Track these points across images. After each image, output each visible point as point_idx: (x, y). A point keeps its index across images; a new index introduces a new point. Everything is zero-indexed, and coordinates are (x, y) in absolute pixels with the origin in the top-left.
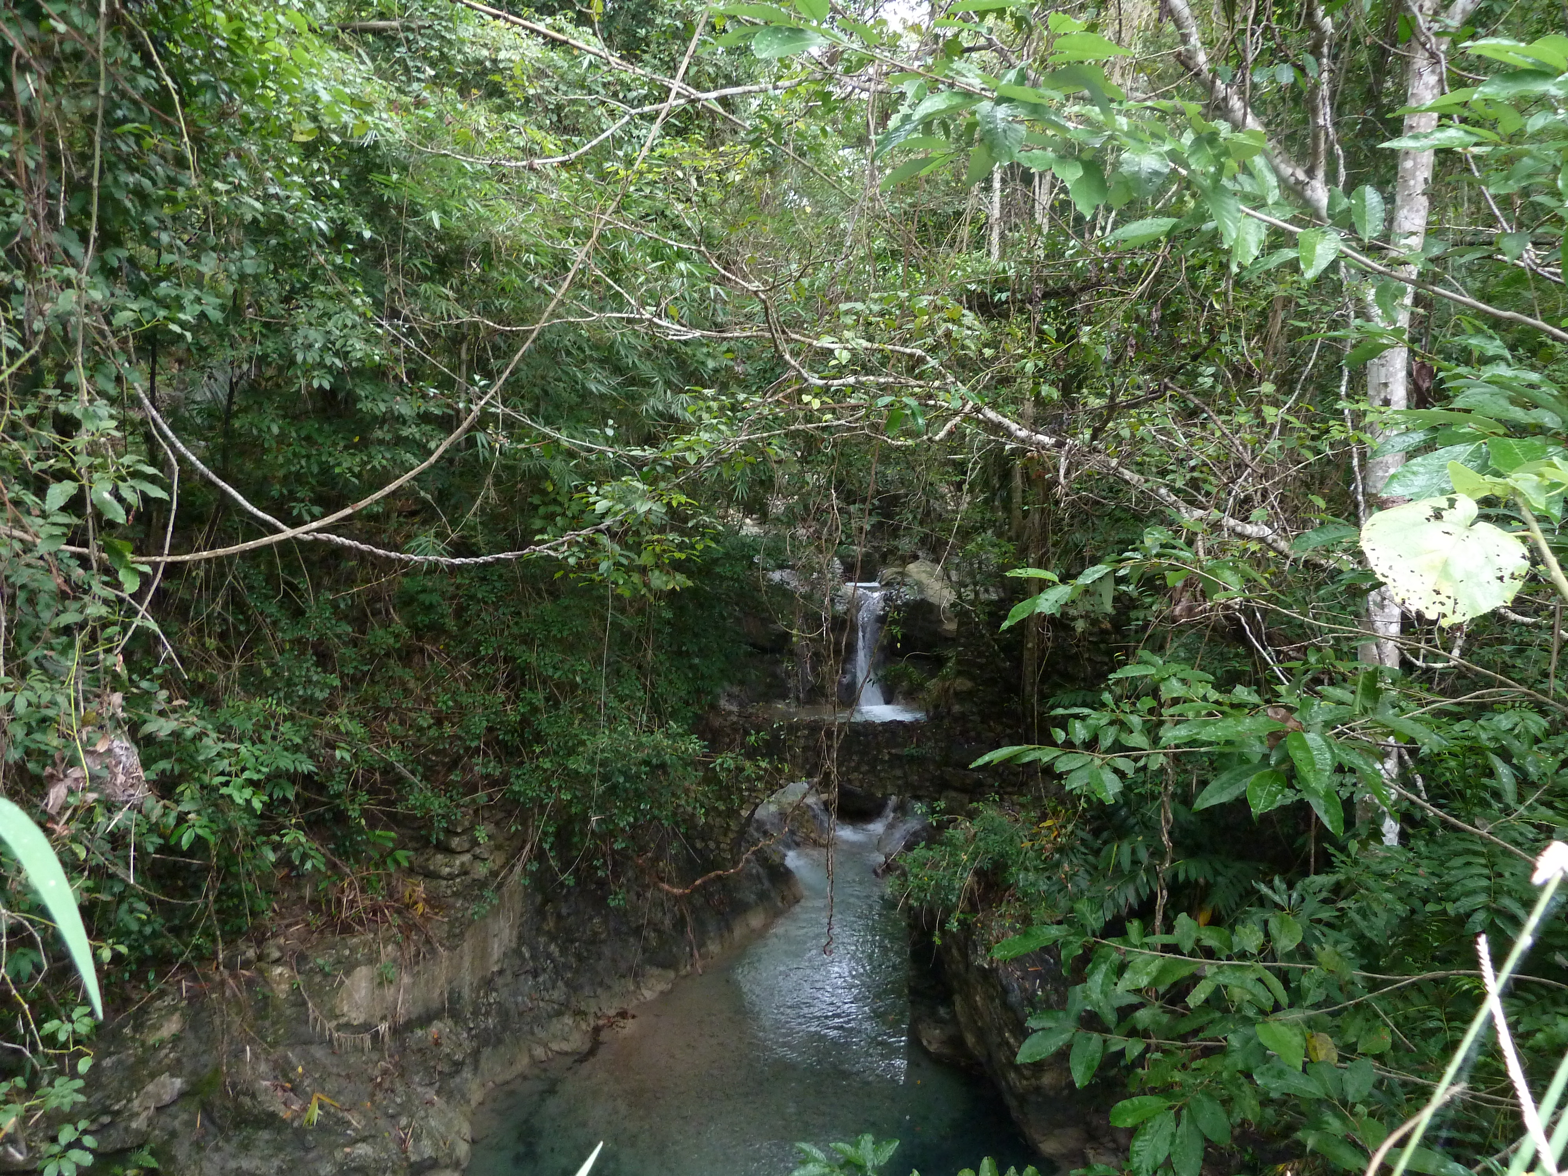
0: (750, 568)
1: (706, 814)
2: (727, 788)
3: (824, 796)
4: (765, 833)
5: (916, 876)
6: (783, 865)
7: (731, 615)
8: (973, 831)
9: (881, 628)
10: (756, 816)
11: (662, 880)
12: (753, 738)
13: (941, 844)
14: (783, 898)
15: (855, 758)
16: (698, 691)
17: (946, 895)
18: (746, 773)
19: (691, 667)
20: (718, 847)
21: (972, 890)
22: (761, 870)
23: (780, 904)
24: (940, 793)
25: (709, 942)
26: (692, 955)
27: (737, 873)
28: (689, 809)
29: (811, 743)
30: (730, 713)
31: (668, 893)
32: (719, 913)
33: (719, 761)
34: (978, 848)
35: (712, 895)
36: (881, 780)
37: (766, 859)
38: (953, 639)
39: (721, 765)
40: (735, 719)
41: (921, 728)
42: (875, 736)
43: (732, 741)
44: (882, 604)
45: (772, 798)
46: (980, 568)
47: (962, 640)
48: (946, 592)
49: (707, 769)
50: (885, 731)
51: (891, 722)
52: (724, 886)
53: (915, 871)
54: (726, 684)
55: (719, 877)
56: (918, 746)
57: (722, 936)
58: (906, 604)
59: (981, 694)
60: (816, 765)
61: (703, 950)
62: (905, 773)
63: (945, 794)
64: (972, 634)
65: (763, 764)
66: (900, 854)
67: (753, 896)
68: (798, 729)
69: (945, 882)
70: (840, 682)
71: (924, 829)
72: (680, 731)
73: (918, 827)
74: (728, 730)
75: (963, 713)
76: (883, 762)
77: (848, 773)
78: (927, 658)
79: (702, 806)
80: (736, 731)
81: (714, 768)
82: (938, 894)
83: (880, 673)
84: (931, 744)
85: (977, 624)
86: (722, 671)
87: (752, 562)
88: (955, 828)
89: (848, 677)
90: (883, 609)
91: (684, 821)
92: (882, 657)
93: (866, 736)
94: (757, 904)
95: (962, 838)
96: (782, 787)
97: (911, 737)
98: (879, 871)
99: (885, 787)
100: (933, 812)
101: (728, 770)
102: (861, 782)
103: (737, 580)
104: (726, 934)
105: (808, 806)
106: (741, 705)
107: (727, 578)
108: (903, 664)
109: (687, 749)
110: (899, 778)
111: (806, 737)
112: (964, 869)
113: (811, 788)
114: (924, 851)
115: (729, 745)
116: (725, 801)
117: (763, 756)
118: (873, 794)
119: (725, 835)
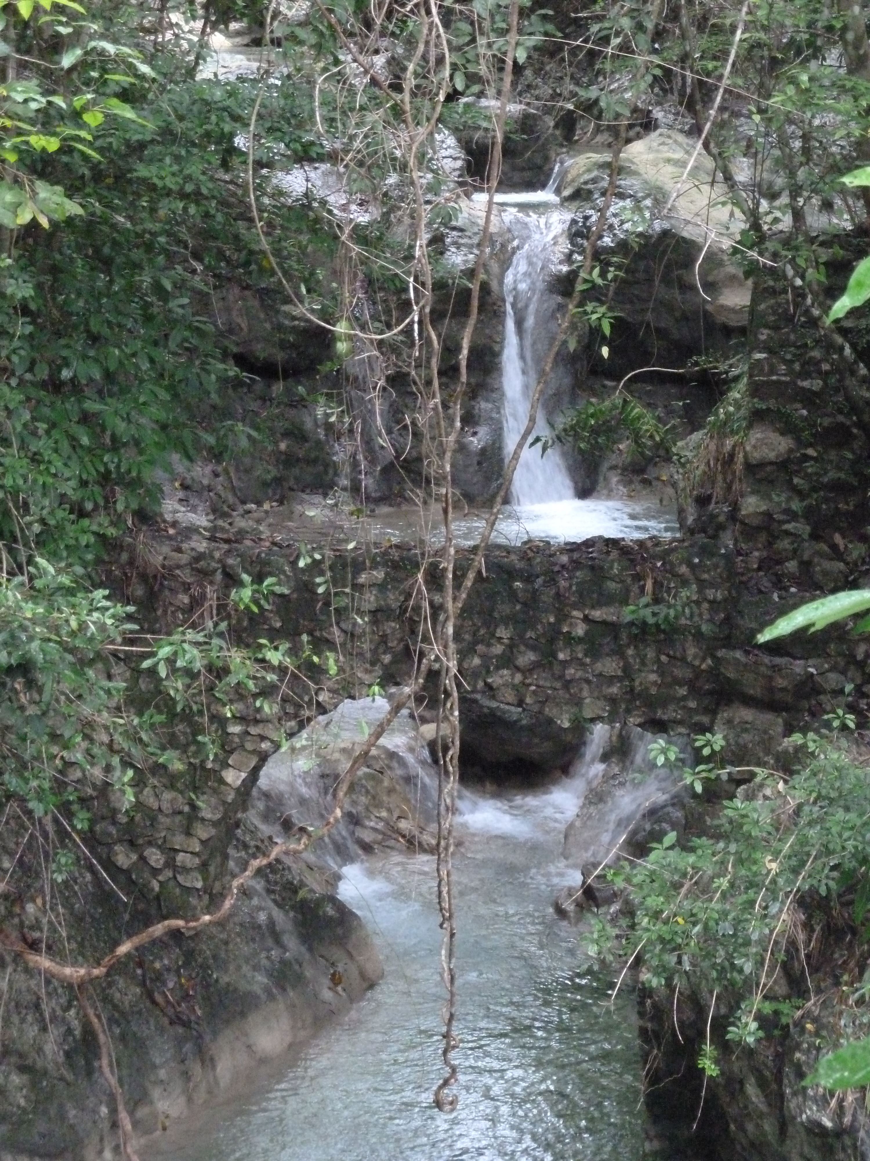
0: (225, 165)
1: (138, 783)
2: (187, 716)
3: (429, 730)
4: (287, 825)
5: (656, 915)
6: (333, 900)
7: (180, 286)
8: (793, 803)
9: (561, 308)
10: (263, 782)
11: (34, 946)
12: (247, 593)
13: (717, 836)
14: (336, 980)
15: (503, 633)
16: (105, 478)
17: (730, 958)
18: (232, 680)
19: (85, 419)
20: (171, 863)
21: (792, 943)
22: (278, 915)
23: (327, 995)
24: (713, 713)
25: (156, 1093)
26: (115, 1125)
27: (221, 924)
28: (97, 773)
29: (393, 599)
30: (191, 531)
31: (49, 978)
32: (177, 1020)
33: (165, 651)
34: (803, 842)
35: (159, 977)
36: (567, 685)
37: (292, 888)
38: (742, 331)
39: (171, 661)
40: (202, 546)
41: (665, 555)
42: (552, 580)
43: (196, 602)
44: (565, 247)
45: (302, 740)
46: (806, 151)
47: (764, 335)
48: (722, 213)
49: (137, 672)
50: (577, 564)
51: (589, 543)
52: (189, 956)
53: (654, 902)
54: (175, 457)
55: (176, 934)
56: (657, 600)
57: (186, 1076)
58: (623, 246)
59: (810, 468)
60: (407, 653)
61: (142, 1112)
62: (627, 669)
63: (724, 715)
64: (790, 319)
65: (274, 657)
66: (616, 864)
67: (261, 978)
68: (358, 567)
69: (726, 928)
70: (462, 448)
71: (676, 801)
72: (65, 580)
73: (661, 798)
74: (186, 576)
75: (768, 515)
76: (570, 640)
77: (486, 669)
78: (678, 380)
79: (126, 764)
80: (205, 574)
81: (152, 671)
82: (710, 955)
83: (562, 421)
84: (689, 593)
85: (800, 294)
86: (164, 427)
87: (232, 151)
88: (750, 797)
89: (483, 431)
90: (568, 258)
91: (83, 801)
92: (567, 381)
93: (529, 579)
94: (271, 997)
95: (766, 819)
96: (322, 709)
97: (638, 578)
98: (569, 906)
99: (578, 703)
100: (698, 759)
101: (190, 674)
102: (520, 690)
103: (197, 197)
104: (197, 1069)
105: (392, 755)
106: (217, 511)
107: (169, 193)
108: (617, 397)
109: (83, 626)
110: (611, 680)
111: (382, 587)
112: (773, 892)
113: (396, 710)
114: (673, 856)
115: (190, 609)
116: (184, 749)
117: (274, 635)
118: (550, 721)
119: (188, 833)
